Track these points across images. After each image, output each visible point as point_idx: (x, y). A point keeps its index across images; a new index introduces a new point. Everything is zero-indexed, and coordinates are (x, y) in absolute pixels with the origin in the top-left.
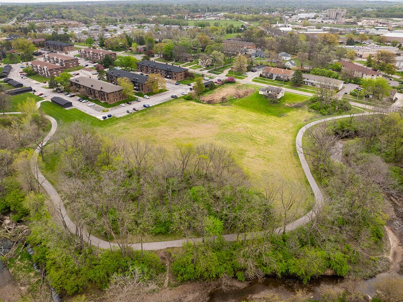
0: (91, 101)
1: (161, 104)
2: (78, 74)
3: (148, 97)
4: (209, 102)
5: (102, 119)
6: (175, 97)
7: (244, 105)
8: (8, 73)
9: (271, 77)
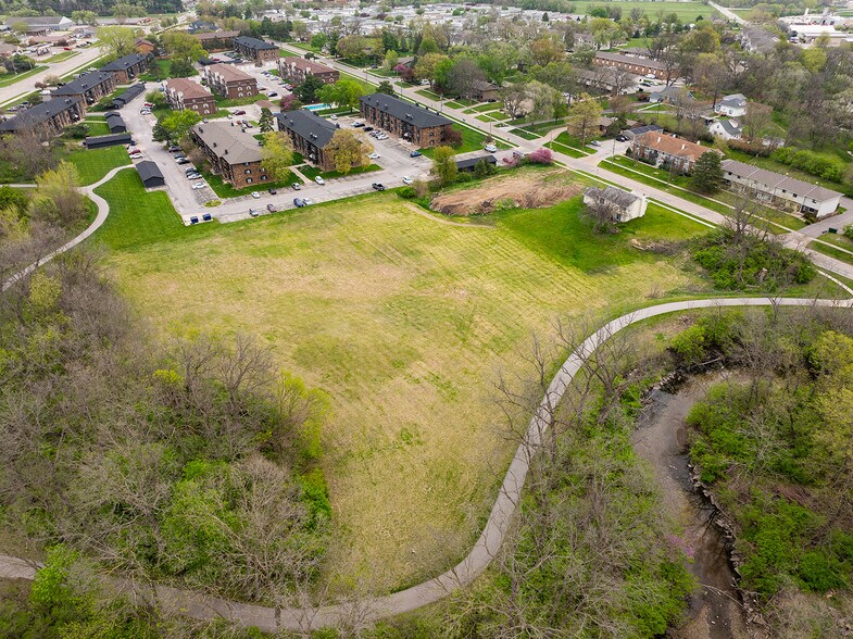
0: (208, 176)
1: (335, 201)
2: (242, 113)
3: (322, 181)
4: (447, 211)
5: (188, 223)
6: (379, 188)
7: (523, 231)
8: (125, 102)
9: (651, 159)
